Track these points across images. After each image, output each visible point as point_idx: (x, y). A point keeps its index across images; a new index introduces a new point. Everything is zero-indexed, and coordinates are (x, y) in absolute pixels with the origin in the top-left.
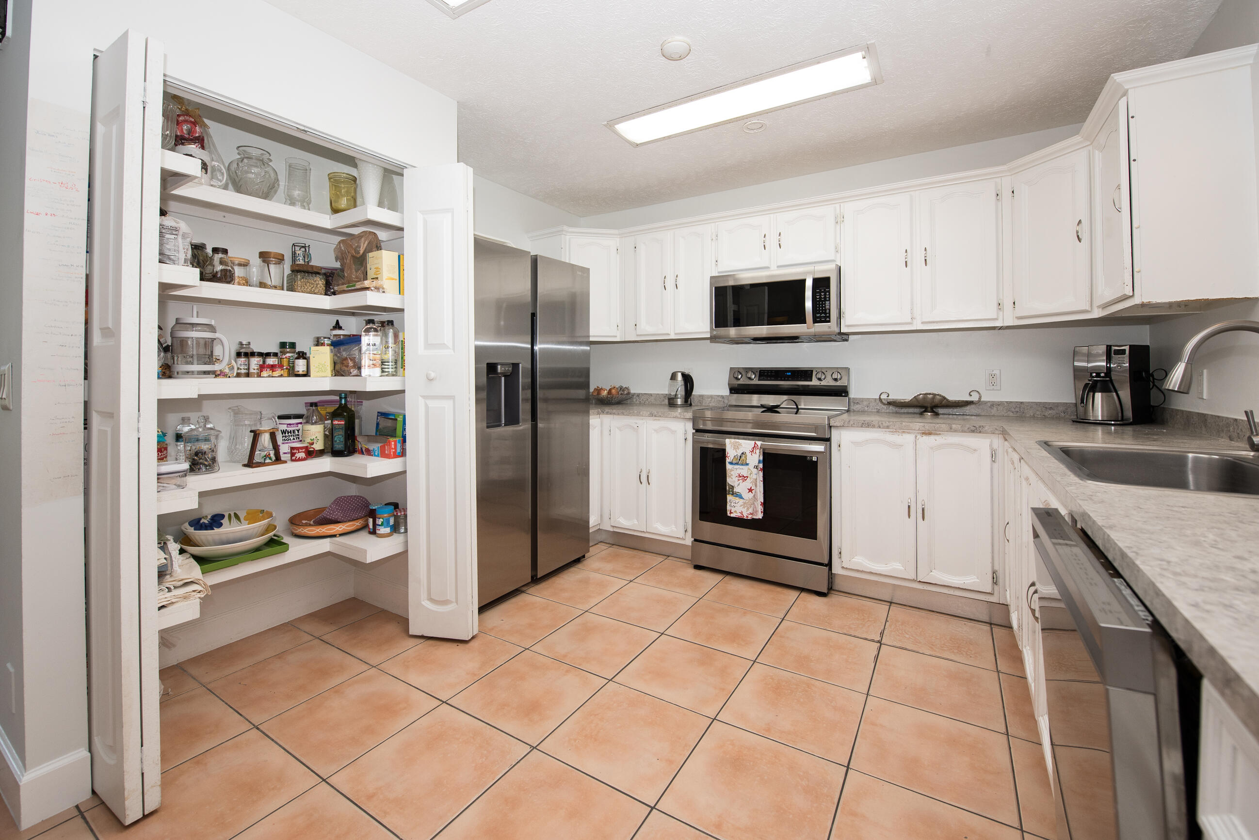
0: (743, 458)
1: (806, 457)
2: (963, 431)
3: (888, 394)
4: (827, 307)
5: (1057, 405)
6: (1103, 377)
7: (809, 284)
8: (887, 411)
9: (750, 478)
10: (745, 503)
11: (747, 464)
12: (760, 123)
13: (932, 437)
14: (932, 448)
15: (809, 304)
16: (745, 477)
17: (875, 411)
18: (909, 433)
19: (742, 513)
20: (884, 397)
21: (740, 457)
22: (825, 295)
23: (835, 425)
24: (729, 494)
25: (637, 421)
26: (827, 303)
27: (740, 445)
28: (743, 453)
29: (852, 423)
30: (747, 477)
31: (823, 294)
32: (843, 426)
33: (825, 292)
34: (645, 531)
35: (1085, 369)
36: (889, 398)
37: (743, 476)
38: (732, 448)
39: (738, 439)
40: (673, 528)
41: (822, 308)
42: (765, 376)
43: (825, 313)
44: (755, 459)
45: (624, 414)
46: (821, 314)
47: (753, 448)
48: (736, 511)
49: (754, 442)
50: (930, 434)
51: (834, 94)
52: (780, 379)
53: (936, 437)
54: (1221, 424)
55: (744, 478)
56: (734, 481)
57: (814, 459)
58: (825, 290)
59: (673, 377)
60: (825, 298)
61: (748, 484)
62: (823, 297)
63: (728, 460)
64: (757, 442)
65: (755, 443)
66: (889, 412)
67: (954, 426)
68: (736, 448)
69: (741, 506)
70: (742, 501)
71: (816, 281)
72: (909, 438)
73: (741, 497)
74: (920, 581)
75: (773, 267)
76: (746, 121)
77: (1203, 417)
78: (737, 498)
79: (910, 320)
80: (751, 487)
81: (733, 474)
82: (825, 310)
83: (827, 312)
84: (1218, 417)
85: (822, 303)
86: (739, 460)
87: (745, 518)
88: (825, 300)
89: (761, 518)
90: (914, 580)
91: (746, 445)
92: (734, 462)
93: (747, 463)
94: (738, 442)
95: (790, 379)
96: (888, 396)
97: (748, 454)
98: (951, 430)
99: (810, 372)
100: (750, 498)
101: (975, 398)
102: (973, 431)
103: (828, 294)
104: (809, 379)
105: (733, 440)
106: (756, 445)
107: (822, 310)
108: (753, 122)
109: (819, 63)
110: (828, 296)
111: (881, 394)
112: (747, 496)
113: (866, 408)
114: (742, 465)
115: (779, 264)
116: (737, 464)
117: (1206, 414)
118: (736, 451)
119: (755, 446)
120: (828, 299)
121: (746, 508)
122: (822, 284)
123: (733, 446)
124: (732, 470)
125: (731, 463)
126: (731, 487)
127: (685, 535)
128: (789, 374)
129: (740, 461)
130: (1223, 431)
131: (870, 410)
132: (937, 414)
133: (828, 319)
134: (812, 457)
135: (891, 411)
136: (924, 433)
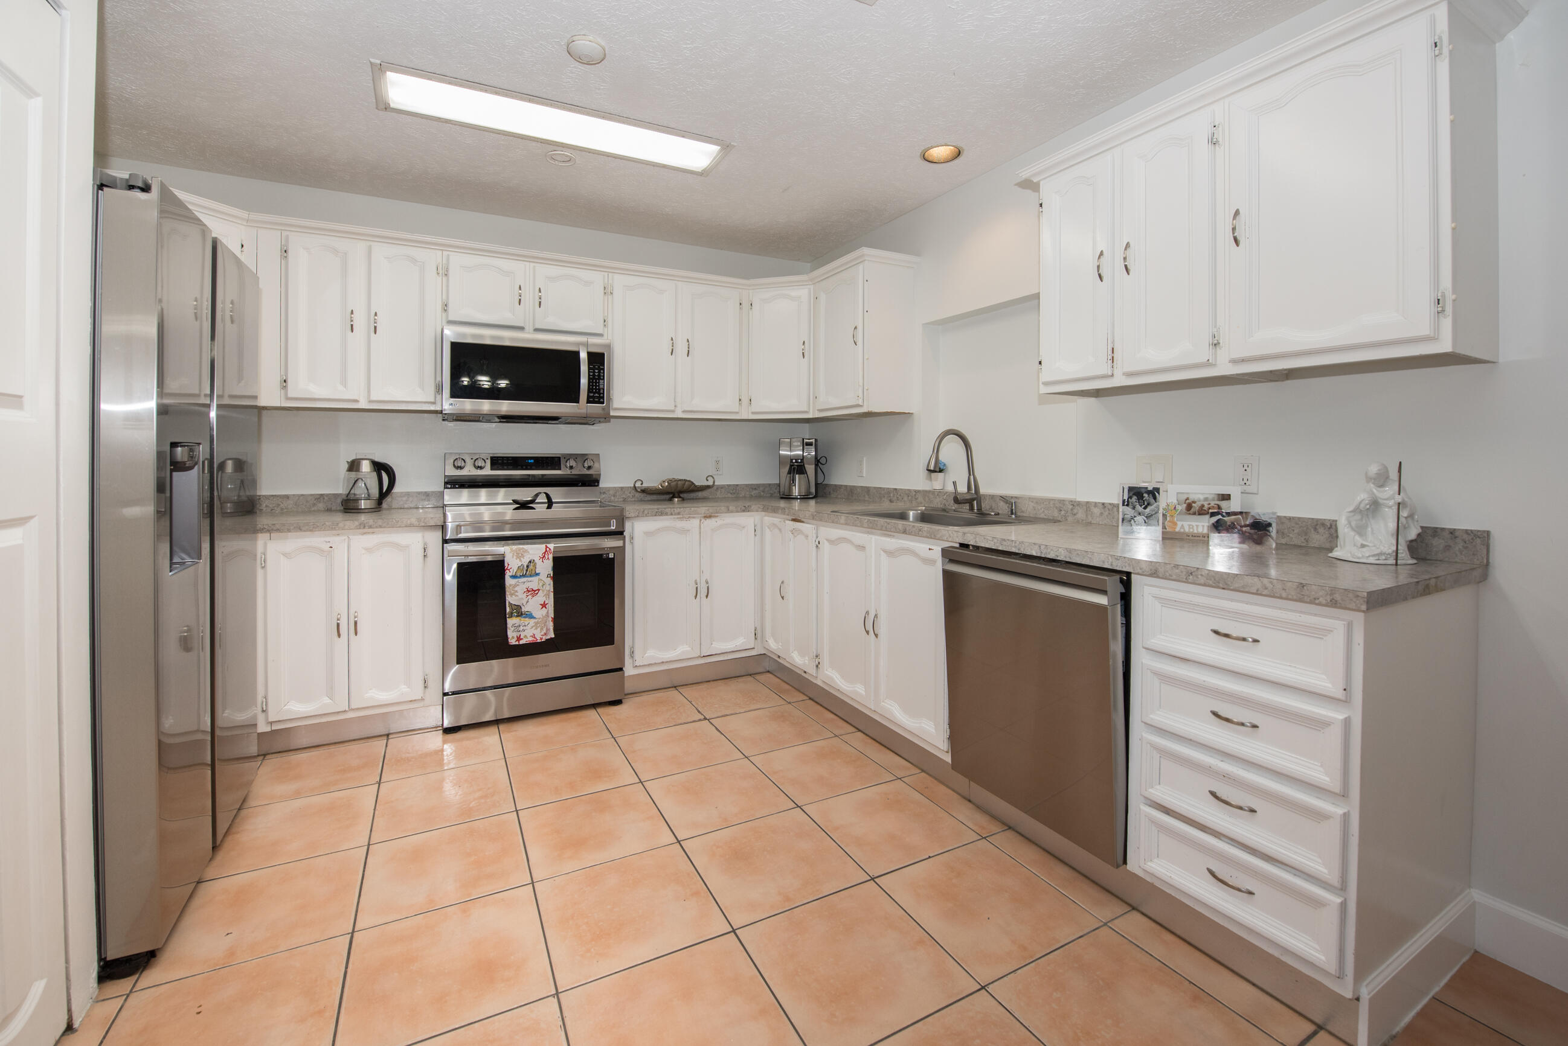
0: (531, 567)
1: (601, 555)
2: (737, 512)
3: (642, 481)
4: (601, 386)
5: (759, 486)
6: (800, 463)
7: (583, 355)
8: (633, 499)
9: (543, 591)
10: (536, 623)
11: (538, 574)
12: (567, 156)
13: (713, 520)
14: (712, 530)
15: (584, 381)
16: (536, 591)
17: (622, 500)
18: (694, 518)
19: (534, 636)
20: (638, 485)
21: (528, 566)
22: (599, 372)
23: (630, 516)
24: (511, 616)
25: (328, 539)
26: (601, 381)
27: (526, 551)
28: (530, 562)
29: (646, 512)
30: (539, 590)
31: (596, 371)
32: (638, 516)
33: (600, 369)
34: (347, 709)
35: (786, 456)
36: (643, 485)
37: (533, 590)
38: (515, 557)
39: (523, 544)
40: (404, 688)
41: (596, 387)
42: (500, 464)
43: (600, 394)
44: (546, 568)
45: (301, 530)
46: (597, 395)
47: (545, 553)
48: (526, 636)
49: (544, 545)
50: (710, 517)
51: (664, 166)
52: (520, 467)
53: (716, 519)
54: (883, 492)
55: (534, 592)
56: (522, 599)
57: (611, 556)
58: (599, 367)
59: (354, 466)
60: (599, 376)
61: (540, 598)
62: (597, 374)
63: (508, 574)
64: (548, 545)
65: (547, 547)
66: (635, 501)
67: (731, 508)
68: (519, 556)
69: (532, 627)
70: (532, 622)
71: (590, 354)
72: (695, 522)
73: (531, 616)
74: (704, 656)
75: (529, 327)
76: (555, 148)
77: (867, 490)
78: (527, 619)
79: (673, 408)
80: (545, 602)
81: (516, 592)
82: (599, 389)
83: (602, 392)
84: (880, 488)
85: (596, 381)
86: (527, 570)
87: (538, 641)
88: (599, 379)
89: (553, 636)
90: (700, 657)
91: (535, 551)
92: (518, 574)
93: (537, 572)
94: (523, 548)
95: (533, 467)
96: (642, 484)
97: (539, 562)
98: (728, 511)
99: (556, 459)
100: (544, 615)
101: (710, 483)
102: (744, 511)
103: (602, 371)
104: (557, 468)
105: (515, 547)
106: (548, 549)
107: (596, 389)
108: (565, 153)
109: (683, 137)
110: (602, 374)
111: (635, 482)
112: (539, 613)
113: (613, 498)
114: (531, 576)
115: (538, 326)
116: (524, 576)
117: (869, 487)
118: (521, 561)
119: (546, 551)
120: (602, 377)
121: (539, 629)
122: (597, 360)
123: (515, 554)
124: (516, 585)
125: (514, 577)
126: (516, 607)
127: (424, 693)
128: (532, 461)
129: (528, 573)
130: (884, 497)
131: (616, 500)
132: (683, 499)
133: (602, 400)
134: (608, 554)
135: (636, 500)
136: (705, 517)
